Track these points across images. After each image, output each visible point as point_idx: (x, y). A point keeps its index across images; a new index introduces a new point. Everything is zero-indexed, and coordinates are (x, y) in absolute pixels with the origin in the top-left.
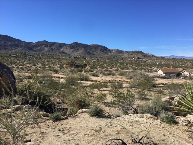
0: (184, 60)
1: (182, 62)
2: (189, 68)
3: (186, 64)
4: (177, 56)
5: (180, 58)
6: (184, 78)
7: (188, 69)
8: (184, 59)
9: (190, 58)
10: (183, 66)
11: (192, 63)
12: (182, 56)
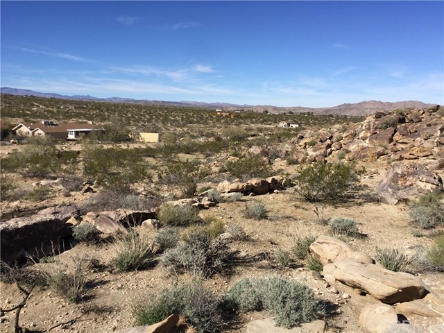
0: (31, 99)
1: (25, 104)
2: (38, 117)
3: (34, 109)
4: (16, 90)
5: (24, 94)
6: (17, 141)
7: (35, 120)
8: (33, 96)
9: (47, 96)
10: (28, 112)
11: (47, 106)
12: (29, 91)
